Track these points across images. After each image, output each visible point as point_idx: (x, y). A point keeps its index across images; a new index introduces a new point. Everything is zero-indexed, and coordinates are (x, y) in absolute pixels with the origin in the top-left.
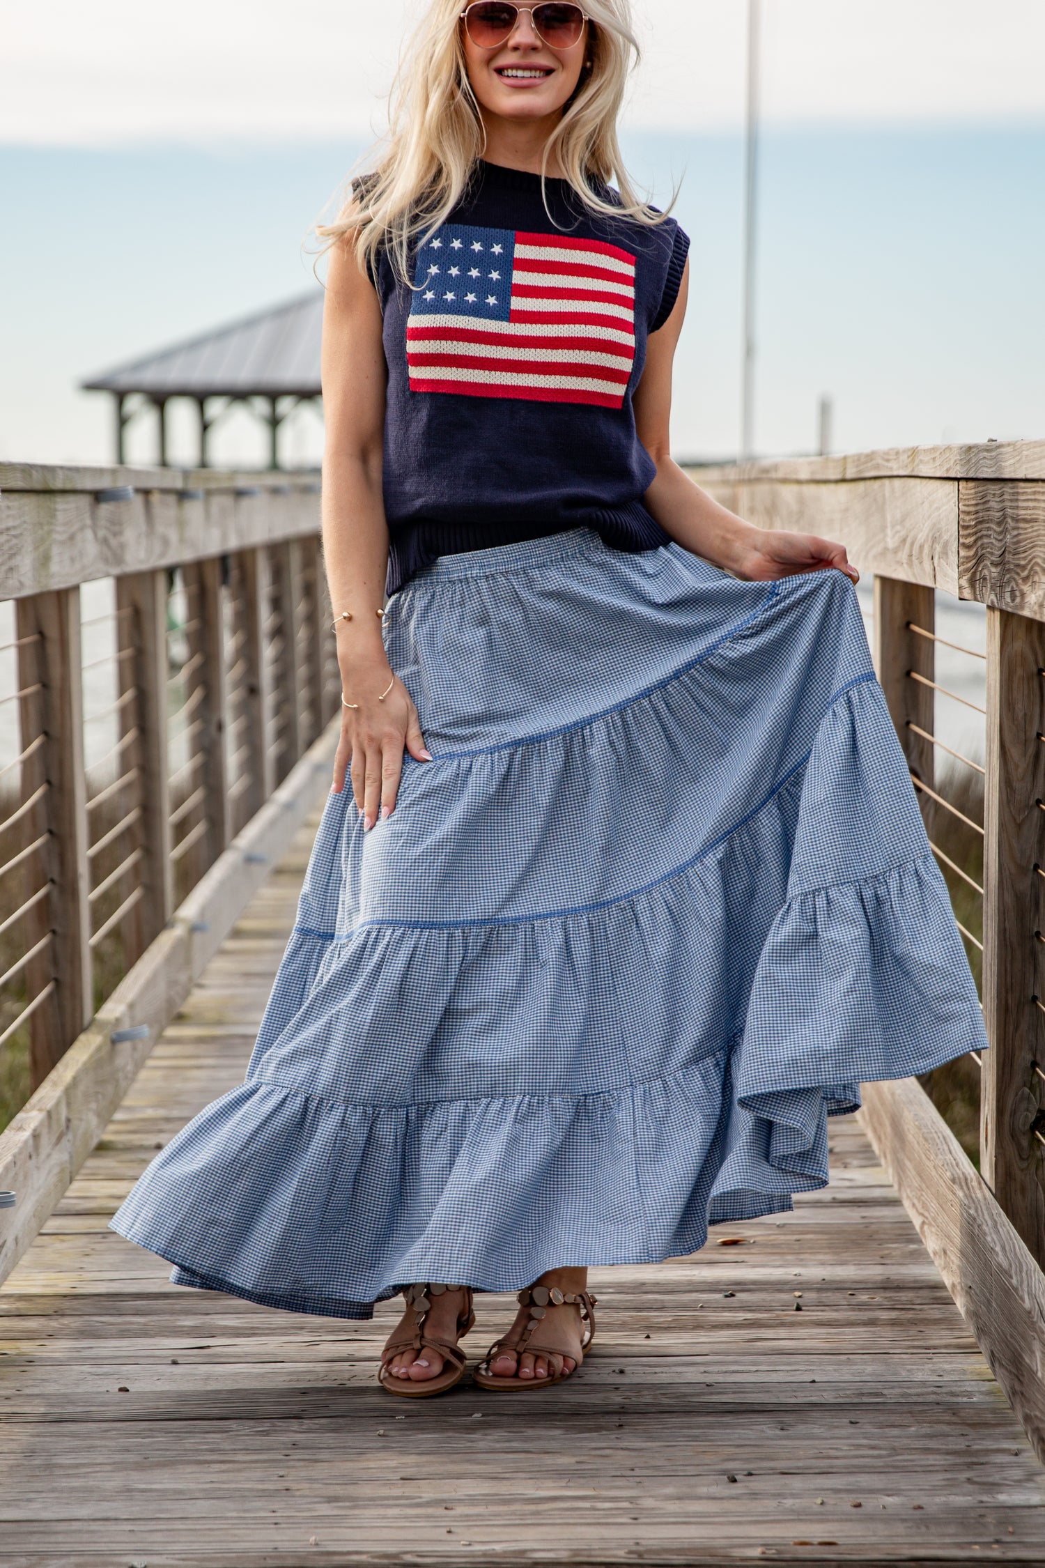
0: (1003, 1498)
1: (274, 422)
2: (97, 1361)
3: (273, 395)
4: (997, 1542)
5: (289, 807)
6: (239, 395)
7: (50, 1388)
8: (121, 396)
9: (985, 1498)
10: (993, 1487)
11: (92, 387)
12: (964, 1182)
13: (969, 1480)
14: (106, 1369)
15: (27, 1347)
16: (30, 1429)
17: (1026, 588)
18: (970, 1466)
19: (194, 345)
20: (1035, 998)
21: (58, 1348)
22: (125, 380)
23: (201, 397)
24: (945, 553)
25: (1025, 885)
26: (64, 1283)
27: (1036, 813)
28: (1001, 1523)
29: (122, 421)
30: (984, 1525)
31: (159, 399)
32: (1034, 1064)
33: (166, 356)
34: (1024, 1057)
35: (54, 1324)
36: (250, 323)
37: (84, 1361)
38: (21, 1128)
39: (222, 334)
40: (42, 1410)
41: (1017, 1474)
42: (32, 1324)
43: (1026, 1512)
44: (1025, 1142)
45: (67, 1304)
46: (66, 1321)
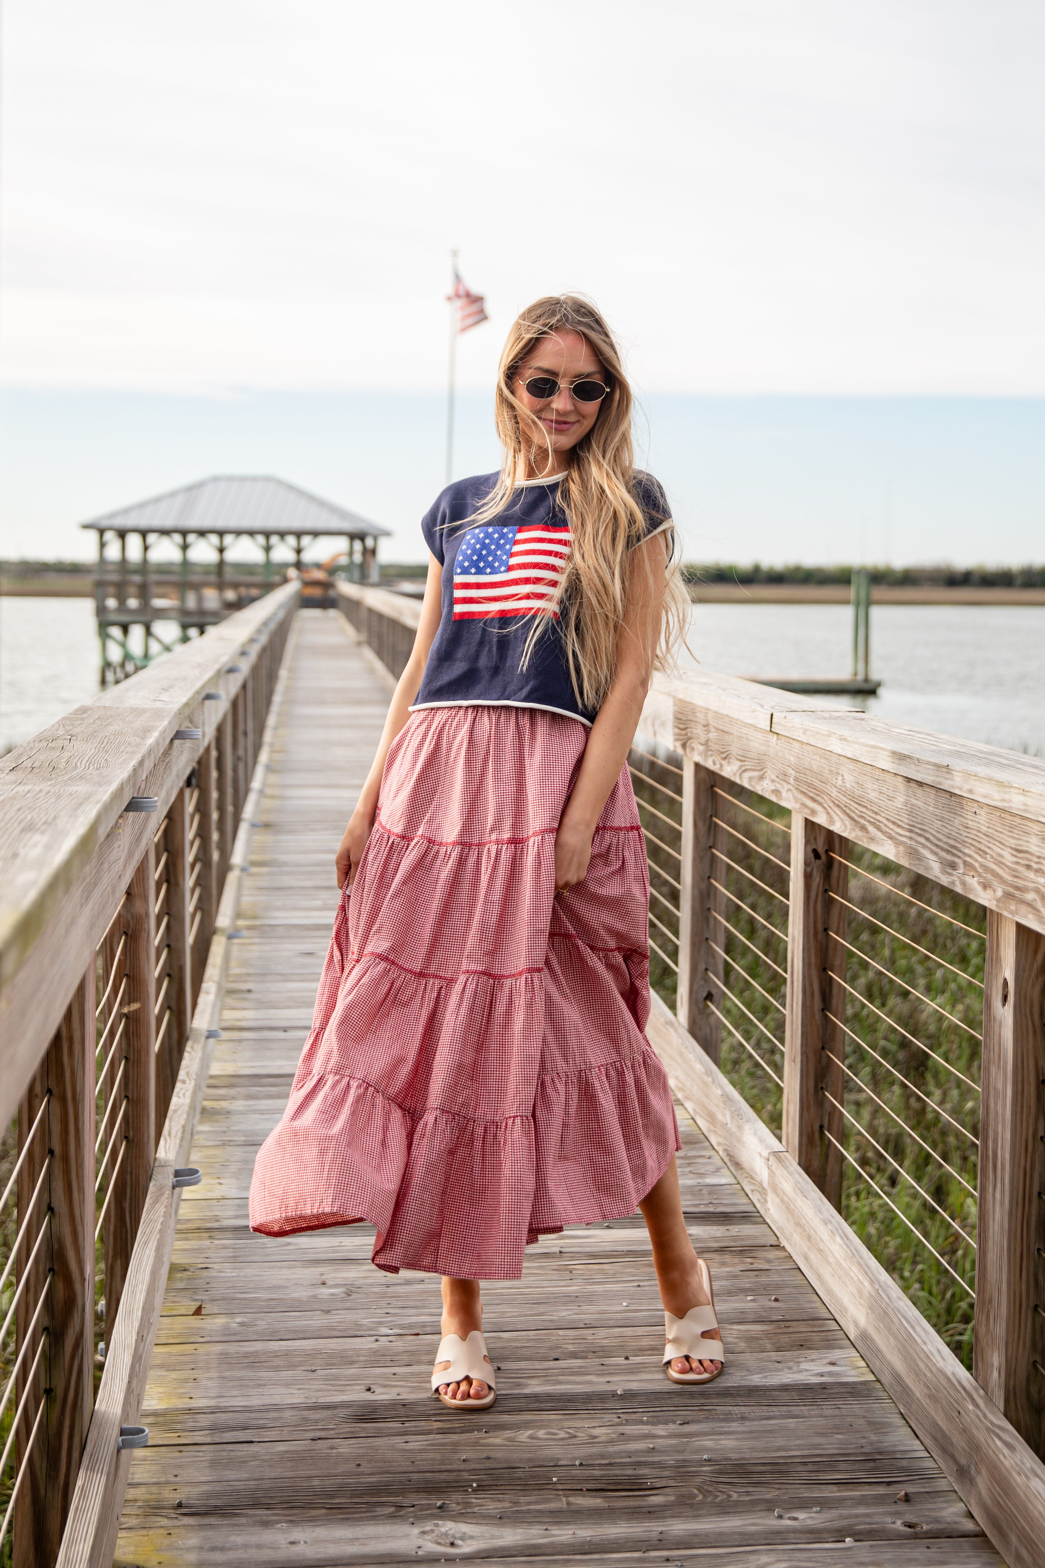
0: (710, 1180)
1: (185, 547)
2: (261, 1112)
3: (184, 533)
4: (711, 1203)
5: (261, 792)
6: (165, 532)
7: (244, 1127)
8: (102, 532)
9: (700, 1181)
10: (701, 1175)
11: (87, 527)
12: (669, 1023)
13: (690, 1172)
14: (266, 1116)
15: (224, 1104)
16: (239, 1149)
17: (724, 763)
18: (689, 1164)
19: (142, 505)
20: (707, 939)
21: (239, 1105)
22: (104, 523)
23: (144, 533)
24: (663, 724)
25: (704, 886)
26: (229, 1069)
27: (709, 853)
28: (710, 1193)
29: (102, 545)
30: (702, 1194)
31: (122, 534)
32: (706, 970)
33: (127, 511)
34: (702, 967)
35: (233, 1091)
36: (173, 494)
37: (254, 1112)
38: (208, 993)
39: (157, 500)
40: (243, 1138)
41: (711, 1168)
42: (222, 1092)
43: (719, 1188)
44: (701, 1006)
45: (235, 1080)
46: (238, 1089)
